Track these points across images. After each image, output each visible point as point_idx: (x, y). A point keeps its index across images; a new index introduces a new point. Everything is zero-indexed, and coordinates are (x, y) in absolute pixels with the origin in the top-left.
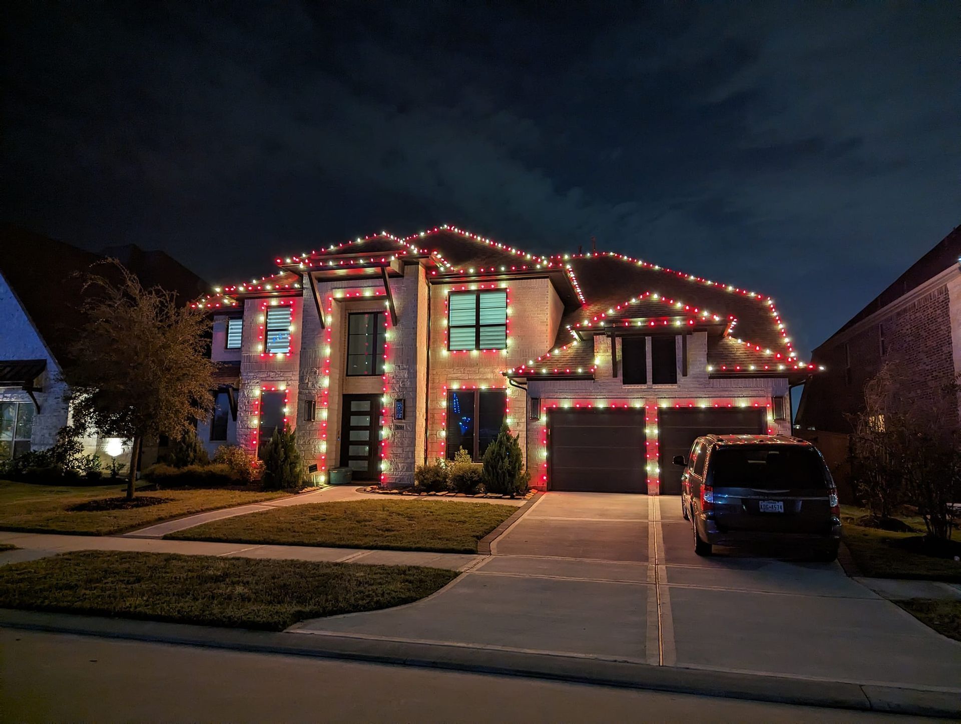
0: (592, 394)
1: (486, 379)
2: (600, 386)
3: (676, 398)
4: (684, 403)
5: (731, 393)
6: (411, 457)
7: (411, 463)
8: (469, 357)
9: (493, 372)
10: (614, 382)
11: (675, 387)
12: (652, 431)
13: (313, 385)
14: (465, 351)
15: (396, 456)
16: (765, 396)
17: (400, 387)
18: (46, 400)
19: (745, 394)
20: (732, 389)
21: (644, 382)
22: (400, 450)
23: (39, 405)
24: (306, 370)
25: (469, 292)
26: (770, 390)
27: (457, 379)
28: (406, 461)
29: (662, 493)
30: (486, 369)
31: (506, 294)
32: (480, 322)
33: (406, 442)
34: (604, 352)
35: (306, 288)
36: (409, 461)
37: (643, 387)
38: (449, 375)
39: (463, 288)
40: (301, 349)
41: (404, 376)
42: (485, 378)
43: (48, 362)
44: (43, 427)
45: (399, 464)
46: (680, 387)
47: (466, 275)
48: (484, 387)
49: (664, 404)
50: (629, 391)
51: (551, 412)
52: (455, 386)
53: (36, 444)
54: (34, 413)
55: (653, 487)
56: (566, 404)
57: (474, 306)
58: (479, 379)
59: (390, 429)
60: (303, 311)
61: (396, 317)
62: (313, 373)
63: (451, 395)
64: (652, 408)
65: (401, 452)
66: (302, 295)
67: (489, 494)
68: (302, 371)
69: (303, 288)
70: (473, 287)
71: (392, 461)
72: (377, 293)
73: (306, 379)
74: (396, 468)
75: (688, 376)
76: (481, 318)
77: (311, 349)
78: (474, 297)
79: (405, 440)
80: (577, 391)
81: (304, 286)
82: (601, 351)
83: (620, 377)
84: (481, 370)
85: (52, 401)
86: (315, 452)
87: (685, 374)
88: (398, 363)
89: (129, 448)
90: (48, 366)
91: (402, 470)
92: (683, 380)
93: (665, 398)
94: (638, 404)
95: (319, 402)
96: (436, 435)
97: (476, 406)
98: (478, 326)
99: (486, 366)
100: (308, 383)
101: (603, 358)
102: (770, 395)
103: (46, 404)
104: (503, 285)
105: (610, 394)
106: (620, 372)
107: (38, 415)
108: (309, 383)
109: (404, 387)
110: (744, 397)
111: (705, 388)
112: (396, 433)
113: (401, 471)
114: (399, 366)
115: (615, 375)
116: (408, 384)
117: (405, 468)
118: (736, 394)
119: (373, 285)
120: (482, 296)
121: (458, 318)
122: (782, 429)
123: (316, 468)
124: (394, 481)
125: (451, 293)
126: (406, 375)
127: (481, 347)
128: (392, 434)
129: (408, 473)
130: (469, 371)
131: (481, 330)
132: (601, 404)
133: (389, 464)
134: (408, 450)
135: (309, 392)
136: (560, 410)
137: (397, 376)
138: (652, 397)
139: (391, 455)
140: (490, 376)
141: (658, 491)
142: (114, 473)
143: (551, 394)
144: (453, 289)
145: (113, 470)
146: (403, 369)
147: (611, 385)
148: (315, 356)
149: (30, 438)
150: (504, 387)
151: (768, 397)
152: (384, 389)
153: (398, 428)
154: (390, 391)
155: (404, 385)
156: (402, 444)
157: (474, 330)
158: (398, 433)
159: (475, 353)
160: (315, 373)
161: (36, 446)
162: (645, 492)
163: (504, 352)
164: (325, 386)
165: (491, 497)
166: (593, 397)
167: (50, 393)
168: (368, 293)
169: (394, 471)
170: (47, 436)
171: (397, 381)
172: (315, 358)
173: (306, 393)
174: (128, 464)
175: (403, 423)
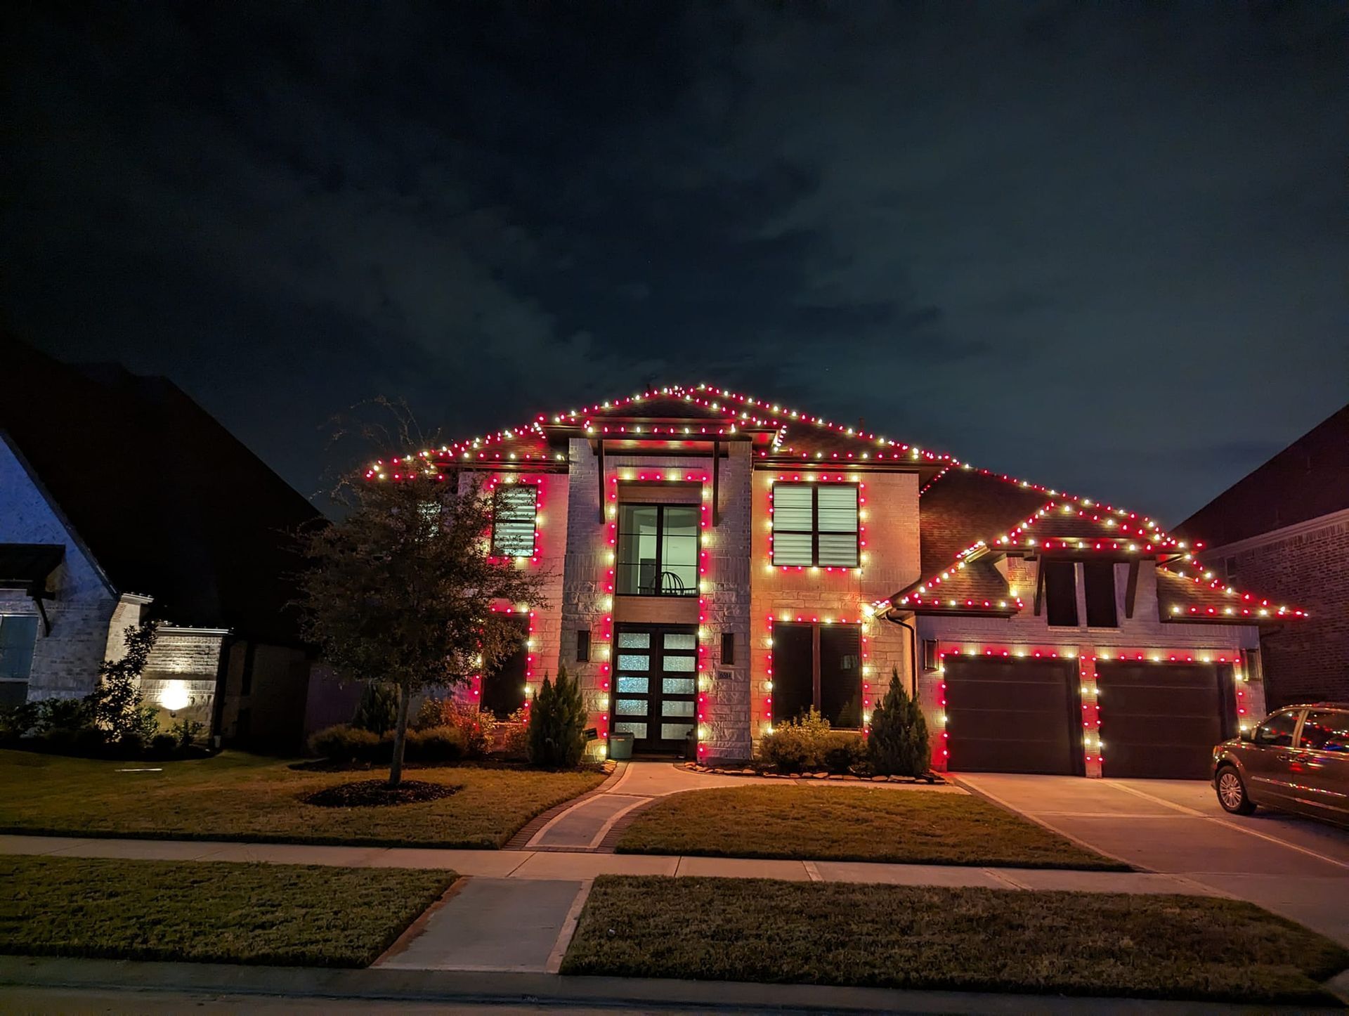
0: (1007, 637)
1: (831, 610)
2: (1017, 626)
3: (1118, 646)
4: (1130, 654)
5: (1190, 643)
6: (743, 719)
7: (744, 729)
8: (806, 578)
9: (840, 600)
10: (1037, 622)
11: (1117, 631)
12: (1090, 691)
13: (586, 607)
14: (800, 568)
15: (721, 718)
16: (1231, 649)
17: (724, 615)
18: (62, 613)
19: (1206, 644)
20: (1190, 638)
21: (1075, 623)
22: (726, 710)
23: (49, 620)
24: (575, 583)
25: (803, 484)
26: (1237, 640)
27: (788, 607)
28: (737, 726)
29: (1105, 774)
30: (831, 596)
31: (855, 491)
32: (819, 527)
33: (736, 697)
34: (1023, 579)
35: (575, 462)
36: (740, 725)
37: (1076, 630)
38: (775, 601)
39: (796, 478)
40: (567, 552)
41: (730, 600)
42: (829, 607)
43: (67, 550)
44: (54, 659)
45: (725, 730)
46: (1123, 631)
47: (811, 460)
48: (828, 620)
49: (1106, 655)
50: (1056, 635)
51: (951, 660)
52: (786, 617)
53: (41, 688)
54: (37, 636)
55: (1093, 768)
56: (972, 651)
57: (810, 504)
58: (822, 608)
59: (711, 678)
60: (570, 496)
61: (718, 513)
62: (586, 589)
63: (779, 630)
64: (1089, 659)
65: (728, 712)
66: (566, 472)
67: (893, 777)
68: (568, 586)
69: (568, 462)
70: (810, 477)
71: (714, 725)
72: (689, 478)
73: (574, 598)
74: (721, 737)
75: (1133, 618)
76: (819, 522)
77: (582, 553)
78: (810, 491)
79: (734, 694)
80: (986, 632)
81: (570, 459)
82: (1018, 579)
83: (1044, 616)
84: (823, 595)
85: (73, 616)
86: (589, 709)
87: (1129, 615)
88: (721, 580)
89: (203, 697)
90: (68, 555)
91: (731, 738)
92: (1127, 623)
93: (1104, 646)
94: (1070, 654)
95: (595, 633)
96: (758, 687)
97: (816, 647)
98: (815, 533)
99: (831, 589)
100: (577, 604)
101: (1020, 588)
102: (1237, 647)
103: (61, 621)
104: (854, 478)
105: (1032, 638)
106: (1044, 609)
107: (47, 639)
108: (580, 605)
109: (730, 617)
110: (1205, 648)
111: (1156, 634)
112: (720, 684)
113: (729, 740)
114: (722, 585)
115: (1037, 613)
116: (736, 612)
117: (736, 736)
118: (1197, 644)
119: (681, 465)
120: (821, 491)
121: (786, 519)
122: (1254, 692)
123: (596, 735)
124: (718, 756)
125: (778, 484)
126: (733, 599)
127: (820, 562)
128: (714, 686)
129: (739, 744)
130: (806, 596)
131: (820, 539)
132: (1020, 653)
133: (710, 731)
134: (739, 708)
135: (579, 618)
136: (963, 659)
137: (719, 600)
138: (1088, 643)
139: (712, 716)
140: (836, 605)
141: (1100, 772)
142: (187, 738)
143: (951, 635)
144: (782, 478)
145: (186, 734)
146: (727, 590)
147: (1032, 626)
148: (590, 562)
149: (28, 677)
150: (859, 622)
151: (1235, 650)
152: (701, 618)
153: (722, 676)
154: (710, 621)
155: (731, 613)
156: (729, 700)
157: (810, 538)
158: (723, 684)
159: (815, 571)
160: (590, 589)
161: (40, 692)
162: (1081, 773)
163: (857, 572)
164: (606, 609)
165: (900, 782)
166: (1009, 641)
167: (72, 600)
168: (674, 476)
169: (717, 741)
170: (63, 674)
171: (720, 607)
172: (590, 566)
173: (575, 620)
174: (208, 723)
175: (730, 669)
